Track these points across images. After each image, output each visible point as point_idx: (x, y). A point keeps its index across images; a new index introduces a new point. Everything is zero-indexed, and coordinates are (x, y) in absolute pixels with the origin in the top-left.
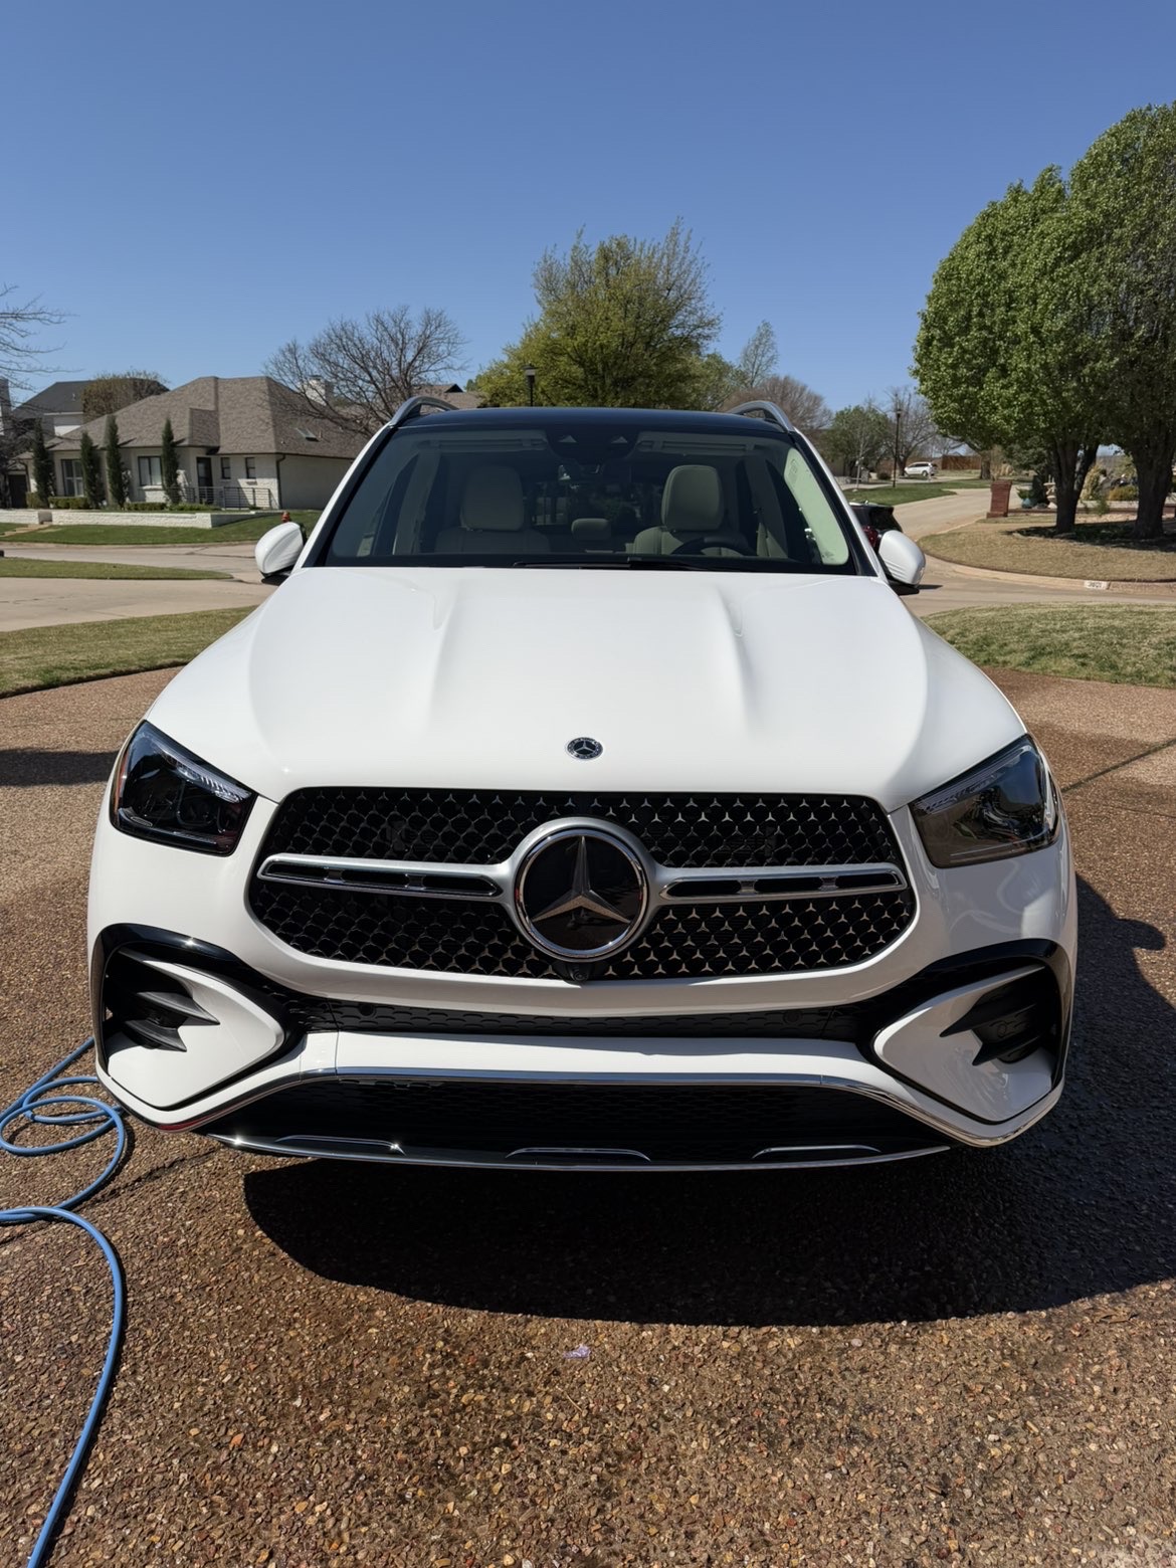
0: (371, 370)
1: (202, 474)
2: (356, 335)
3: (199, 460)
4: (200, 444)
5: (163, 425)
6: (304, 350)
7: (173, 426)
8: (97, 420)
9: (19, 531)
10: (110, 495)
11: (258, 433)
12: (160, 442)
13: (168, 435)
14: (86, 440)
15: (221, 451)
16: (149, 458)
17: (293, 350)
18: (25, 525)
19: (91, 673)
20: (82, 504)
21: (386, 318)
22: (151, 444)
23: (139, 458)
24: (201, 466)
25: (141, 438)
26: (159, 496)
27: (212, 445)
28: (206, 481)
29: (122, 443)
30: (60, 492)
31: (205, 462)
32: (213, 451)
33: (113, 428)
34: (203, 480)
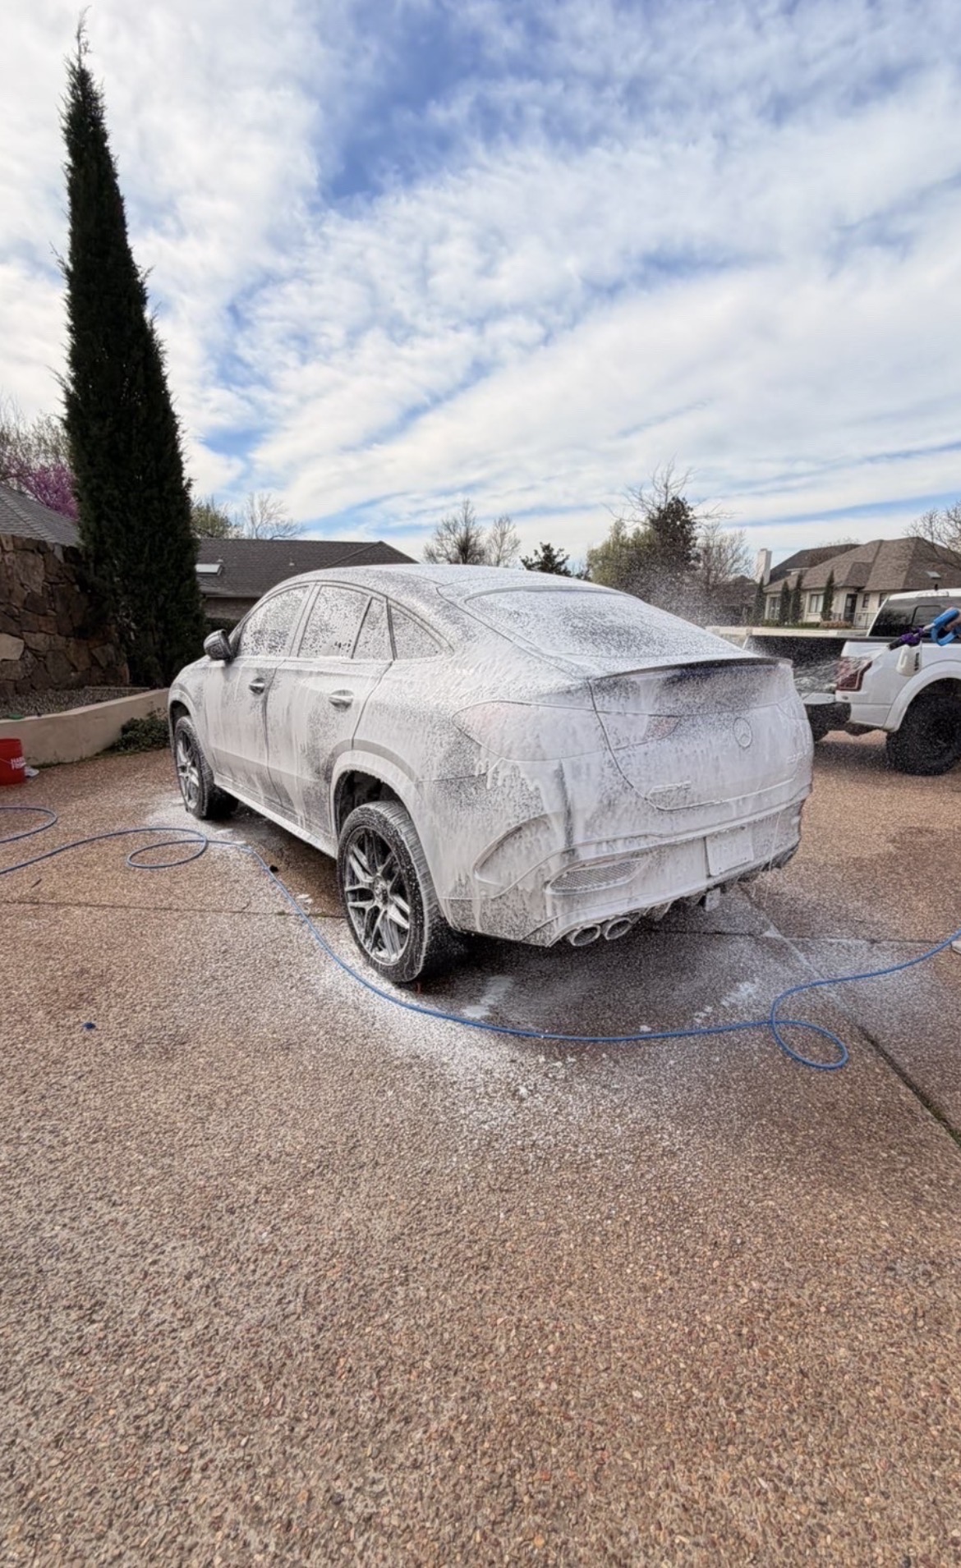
1: (849, 604)
3: (849, 596)
4: (851, 585)
5: (828, 576)
8: (793, 574)
10: (790, 619)
11: (894, 576)
12: (824, 585)
13: (831, 580)
14: (785, 585)
15: (865, 589)
20: (771, 623)
24: (850, 600)
26: (817, 618)
27: (859, 585)
28: (851, 609)
29: (803, 586)
30: (766, 616)
31: (853, 598)
32: (859, 589)
33: (799, 578)
34: (848, 609)
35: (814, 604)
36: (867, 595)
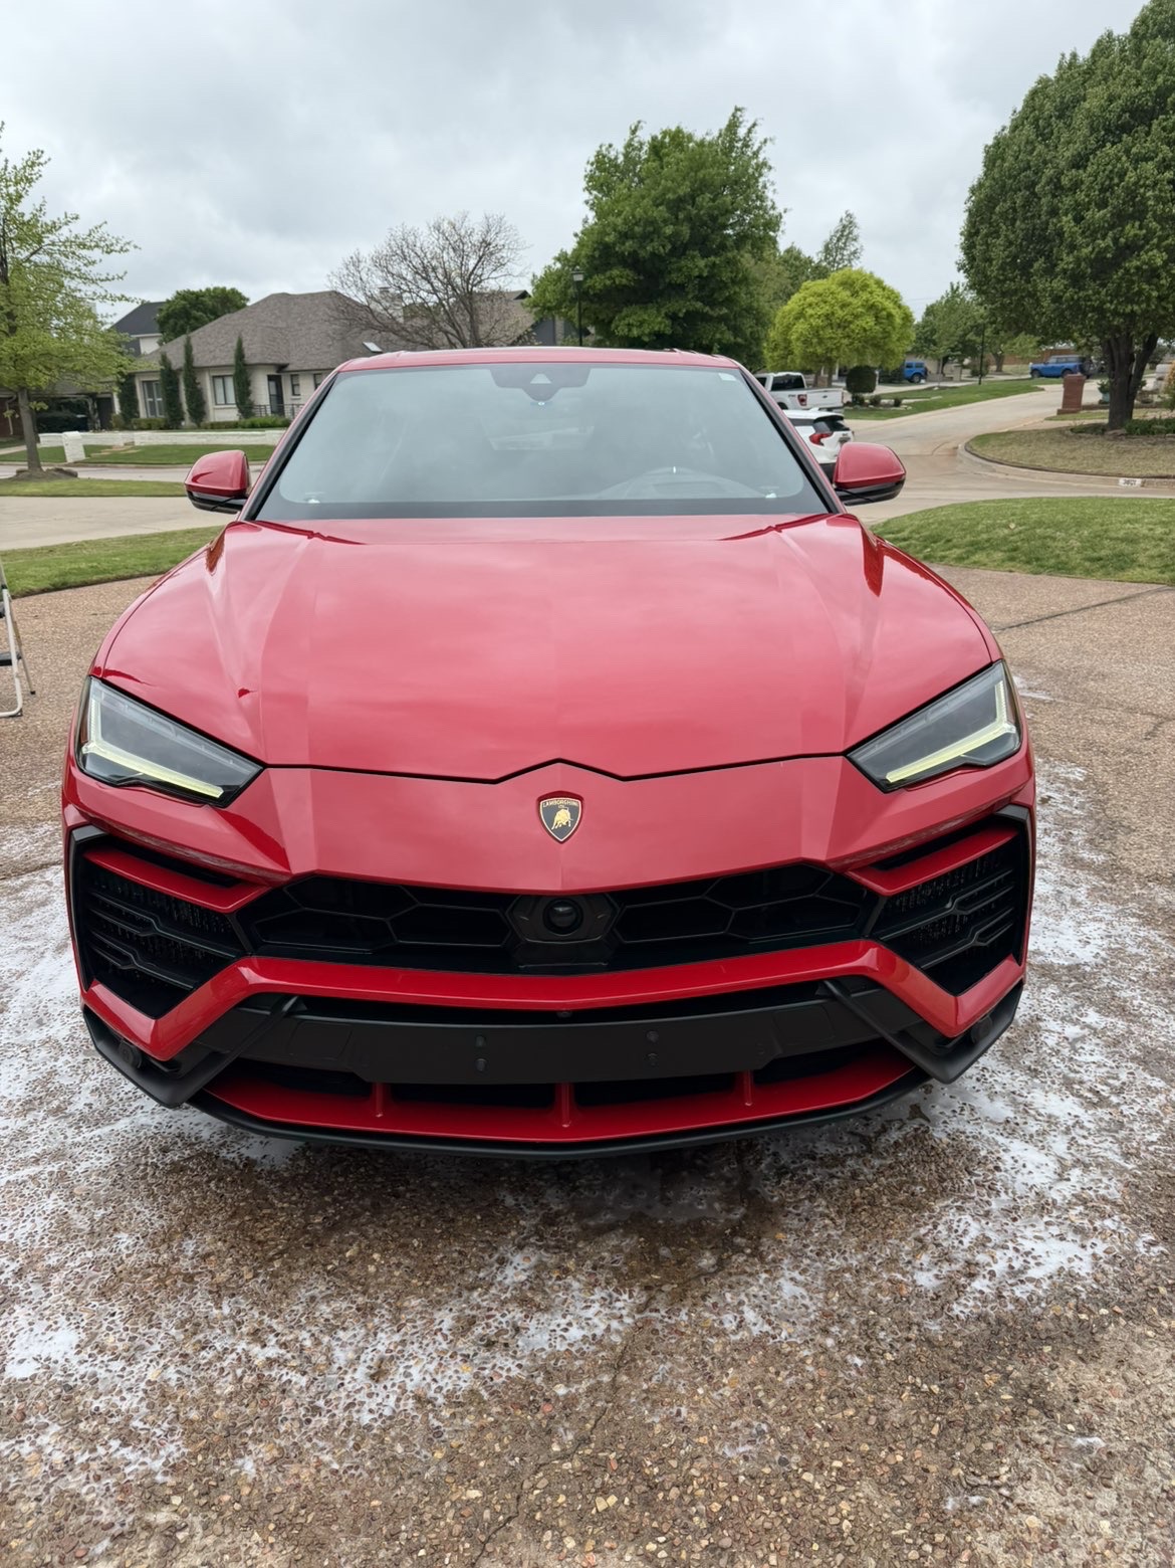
0: (433, 280)
1: (274, 392)
2: (418, 245)
3: (270, 378)
4: (270, 362)
5: (235, 344)
6: (366, 264)
7: (245, 345)
8: (175, 341)
9: (105, 453)
10: (187, 416)
11: (326, 350)
12: (231, 361)
13: (240, 354)
14: (164, 360)
15: (290, 368)
16: (223, 377)
17: (356, 262)
18: (110, 447)
19: (95, 578)
20: (163, 424)
21: (445, 226)
22: (223, 363)
23: (214, 377)
24: (273, 384)
25: (215, 358)
26: (232, 414)
27: (281, 362)
28: (278, 398)
29: (197, 363)
30: (143, 413)
31: (275, 380)
32: (281, 368)
33: (188, 349)
34: (274, 398)
35: (220, 391)
36: (294, 376)
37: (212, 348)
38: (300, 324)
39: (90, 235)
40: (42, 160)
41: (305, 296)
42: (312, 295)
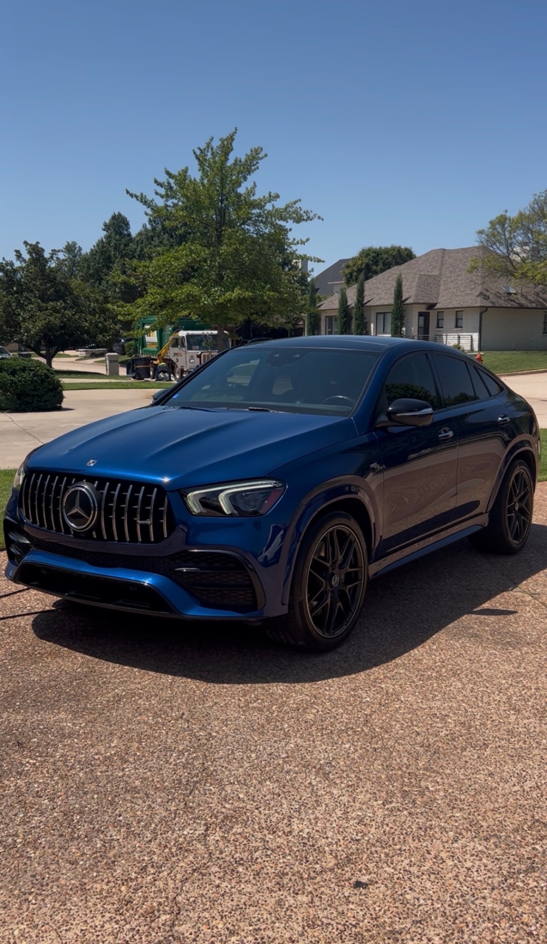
1: (422, 324)
3: (421, 314)
4: (422, 301)
7: (404, 289)
8: (352, 287)
11: (469, 291)
12: (392, 301)
13: (399, 295)
14: (344, 301)
15: (438, 306)
16: (384, 313)
22: (386, 303)
23: (378, 313)
24: (422, 318)
25: (380, 299)
27: (432, 302)
28: (425, 328)
29: (366, 303)
31: (425, 315)
32: (431, 306)
33: (361, 293)
34: (421, 330)
35: (381, 324)
36: (440, 312)
37: (380, 291)
38: (451, 272)
39: (286, 209)
40: (261, 156)
41: (457, 251)
42: (463, 249)
